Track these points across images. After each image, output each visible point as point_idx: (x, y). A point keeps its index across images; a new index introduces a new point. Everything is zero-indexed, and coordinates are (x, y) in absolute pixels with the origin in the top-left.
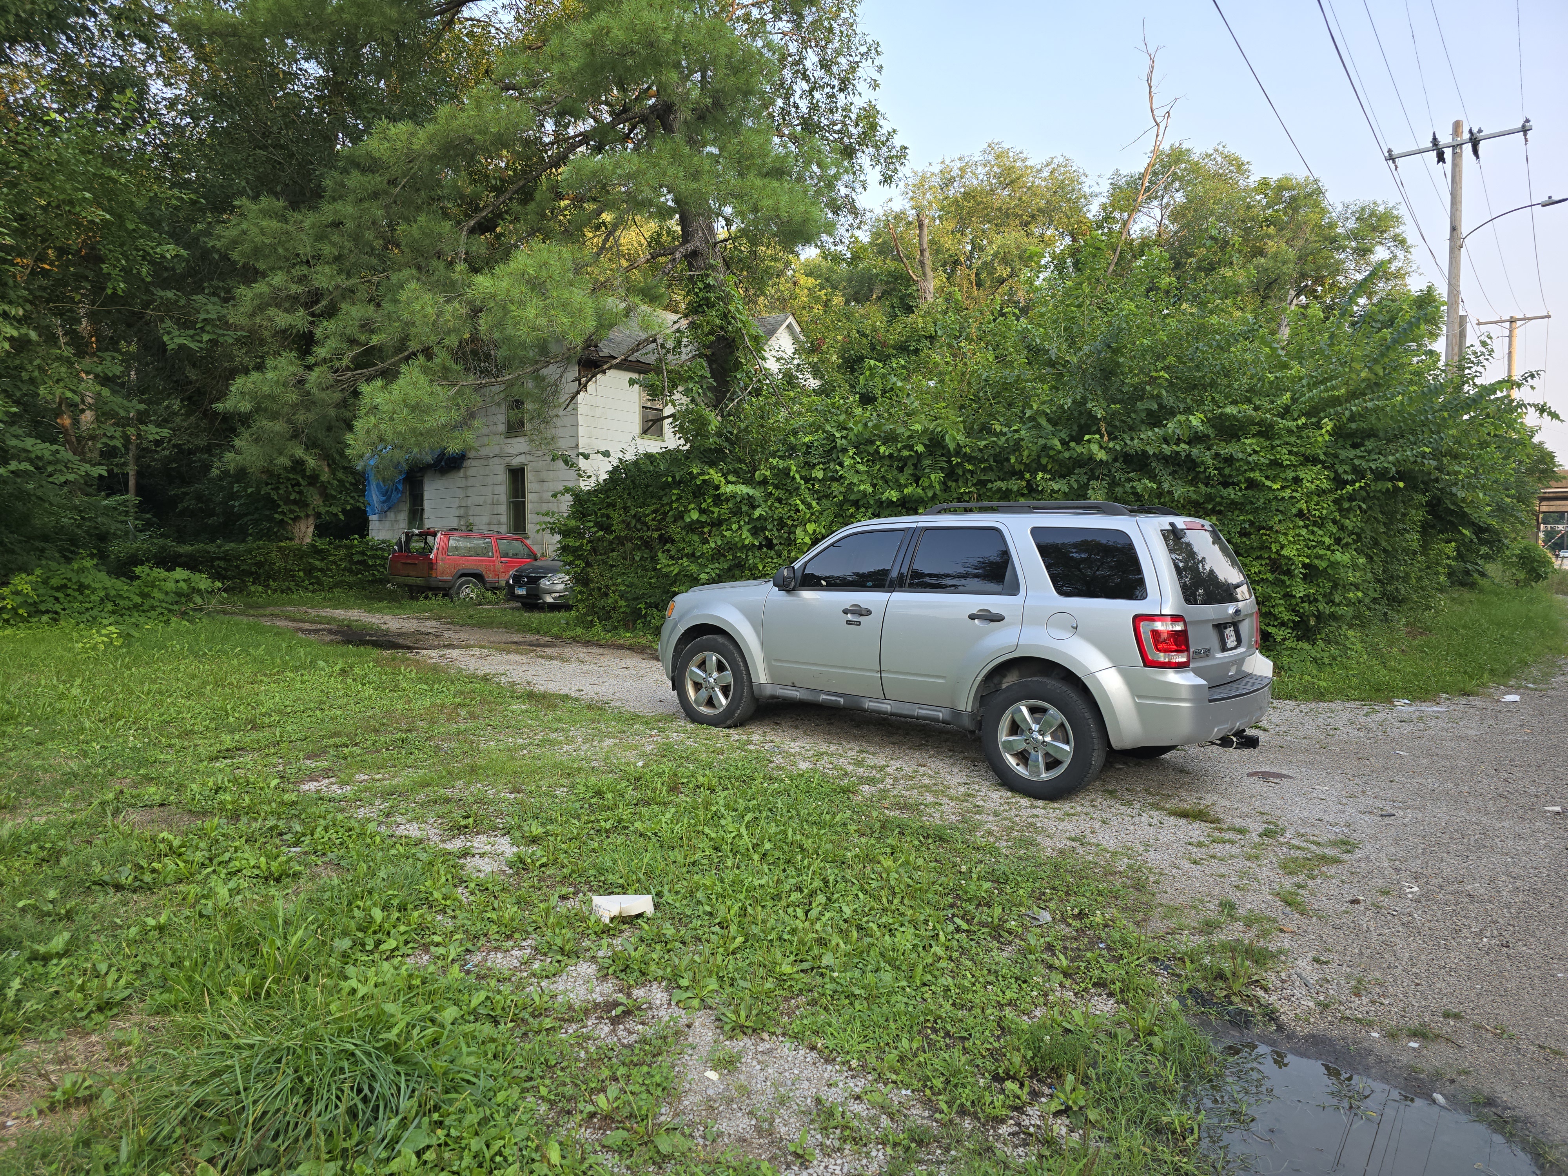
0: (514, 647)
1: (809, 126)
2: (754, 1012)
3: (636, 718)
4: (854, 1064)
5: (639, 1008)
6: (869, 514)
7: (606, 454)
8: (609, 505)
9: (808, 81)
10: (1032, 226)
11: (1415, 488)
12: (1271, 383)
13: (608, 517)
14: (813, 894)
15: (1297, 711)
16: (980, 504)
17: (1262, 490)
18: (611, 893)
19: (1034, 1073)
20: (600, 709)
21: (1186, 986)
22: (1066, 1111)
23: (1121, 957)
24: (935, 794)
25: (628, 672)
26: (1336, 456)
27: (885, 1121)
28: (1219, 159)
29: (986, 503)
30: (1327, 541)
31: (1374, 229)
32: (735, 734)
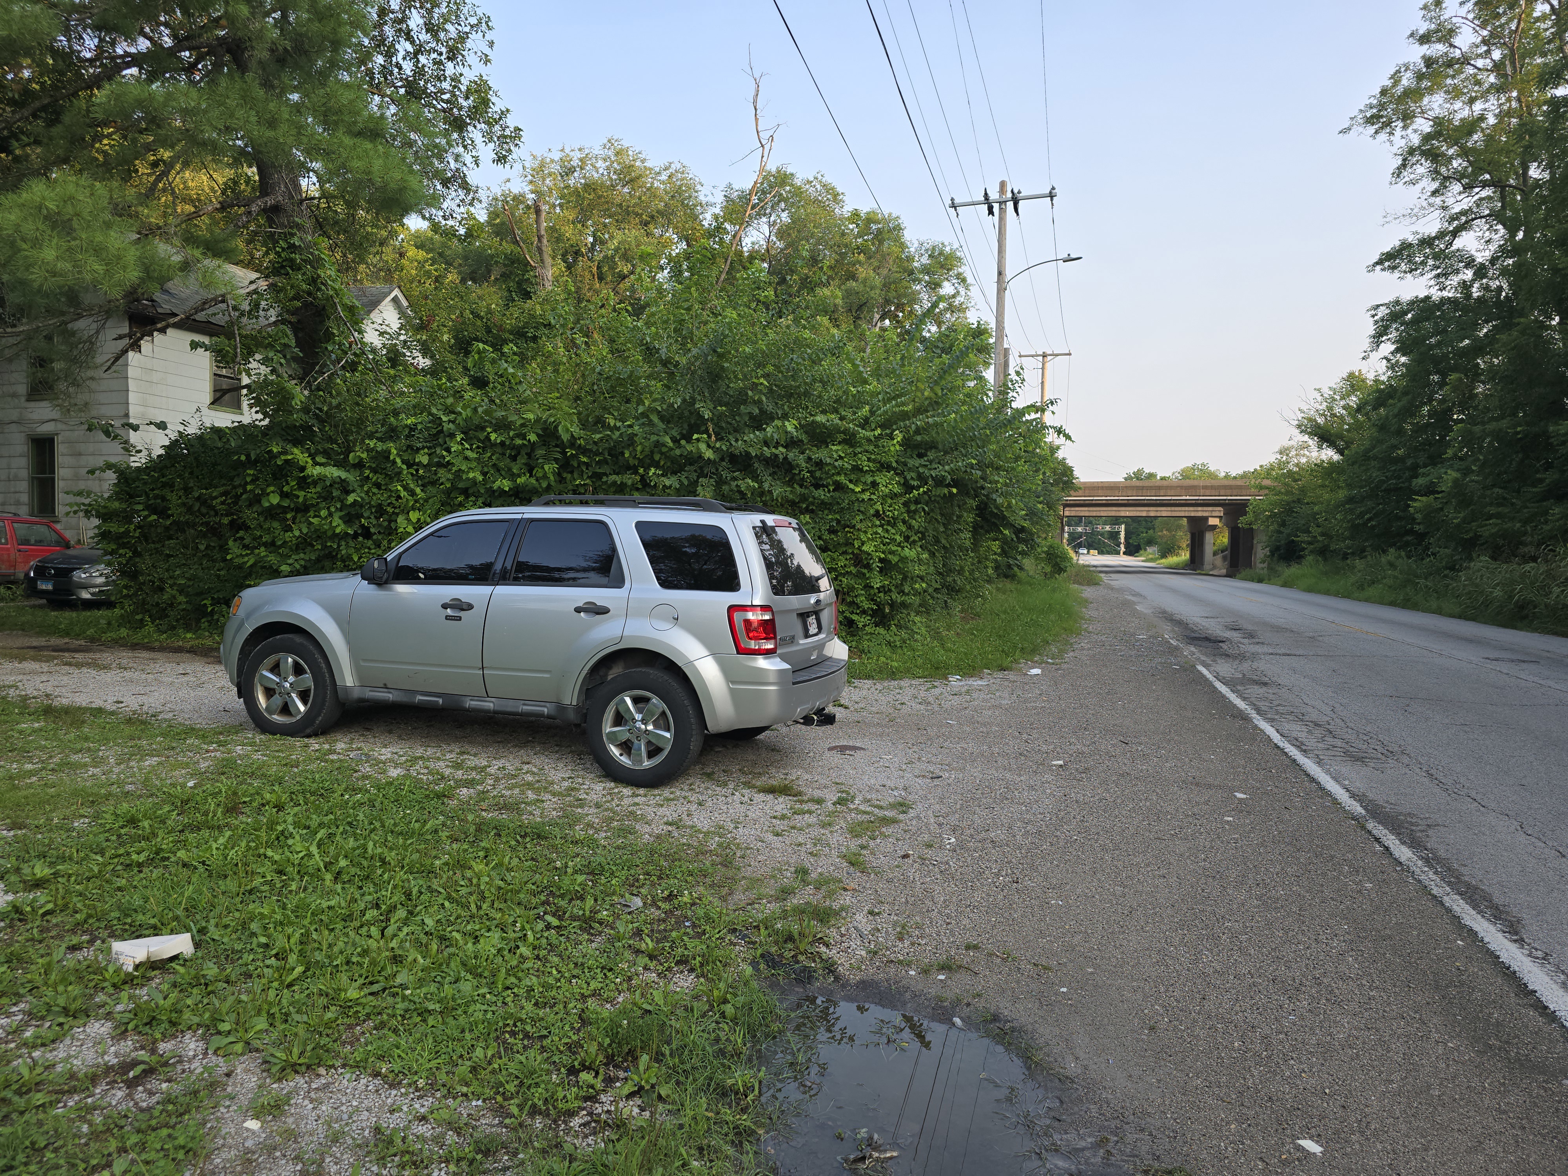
0: (32, 653)
1: (414, 91)
2: (309, 1048)
3: (191, 731)
4: (421, 1083)
5: (166, 1064)
6: (480, 503)
7: (162, 426)
8: (164, 485)
9: (413, 43)
10: (651, 226)
11: (967, 494)
12: (854, 396)
13: (163, 499)
14: (393, 909)
15: (873, 689)
16: (596, 497)
17: (846, 492)
18: (138, 937)
19: (610, 1060)
20: (143, 722)
21: (759, 952)
22: (639, 1092)
23: (704, 933)
24: (537, 791)
25: (186, 678)
26: (905, 464)
27: (451, 1137)
28: (818, 186)
29: (601, 496)
30: (898, 538)
31: (942, 267)
32: (315, 744)
